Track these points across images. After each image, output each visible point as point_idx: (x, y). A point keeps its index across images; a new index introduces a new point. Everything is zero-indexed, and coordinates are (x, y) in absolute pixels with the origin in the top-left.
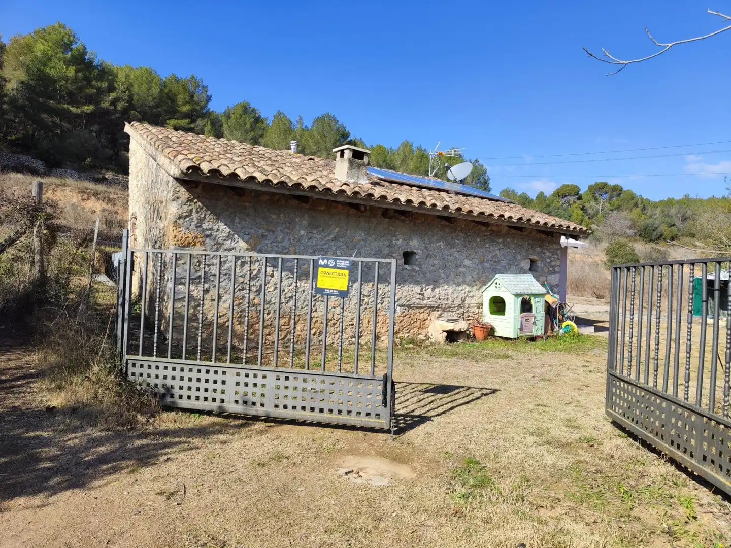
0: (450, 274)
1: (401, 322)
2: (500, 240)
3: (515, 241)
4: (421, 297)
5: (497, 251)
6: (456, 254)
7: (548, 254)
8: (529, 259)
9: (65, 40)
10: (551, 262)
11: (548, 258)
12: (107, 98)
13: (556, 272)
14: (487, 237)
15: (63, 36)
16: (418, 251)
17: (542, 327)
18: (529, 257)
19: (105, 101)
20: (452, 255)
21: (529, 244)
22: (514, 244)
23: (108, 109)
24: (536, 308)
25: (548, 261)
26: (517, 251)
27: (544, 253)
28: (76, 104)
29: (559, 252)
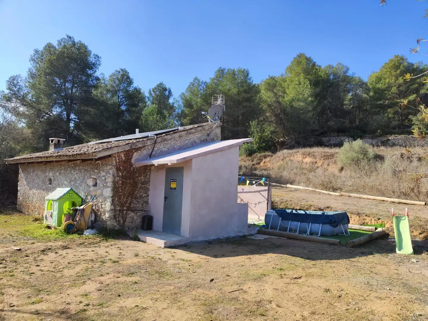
2: (77, 168)
5: (76, 175)
6: (62, 178)
7: (103, 174)
8: (92, 178)
9: (397, 64)
10: (106, 179)
11: (103, 176)
12: (425, 87)
13: (108, 187)
14: (72, 167)
15: (395, 62)
16: (52, 178)
17: (55, 221)
18: (92, 176)
19: (423, 89)
20: (60, 179)
21: (91, 168)
22: (84, 169)
23: (426, 93)
24: (54, 209)
25: (103, 178)
26: (85, 174)
27: (101, 174)
28: (405, 97)
29: (111, 172)
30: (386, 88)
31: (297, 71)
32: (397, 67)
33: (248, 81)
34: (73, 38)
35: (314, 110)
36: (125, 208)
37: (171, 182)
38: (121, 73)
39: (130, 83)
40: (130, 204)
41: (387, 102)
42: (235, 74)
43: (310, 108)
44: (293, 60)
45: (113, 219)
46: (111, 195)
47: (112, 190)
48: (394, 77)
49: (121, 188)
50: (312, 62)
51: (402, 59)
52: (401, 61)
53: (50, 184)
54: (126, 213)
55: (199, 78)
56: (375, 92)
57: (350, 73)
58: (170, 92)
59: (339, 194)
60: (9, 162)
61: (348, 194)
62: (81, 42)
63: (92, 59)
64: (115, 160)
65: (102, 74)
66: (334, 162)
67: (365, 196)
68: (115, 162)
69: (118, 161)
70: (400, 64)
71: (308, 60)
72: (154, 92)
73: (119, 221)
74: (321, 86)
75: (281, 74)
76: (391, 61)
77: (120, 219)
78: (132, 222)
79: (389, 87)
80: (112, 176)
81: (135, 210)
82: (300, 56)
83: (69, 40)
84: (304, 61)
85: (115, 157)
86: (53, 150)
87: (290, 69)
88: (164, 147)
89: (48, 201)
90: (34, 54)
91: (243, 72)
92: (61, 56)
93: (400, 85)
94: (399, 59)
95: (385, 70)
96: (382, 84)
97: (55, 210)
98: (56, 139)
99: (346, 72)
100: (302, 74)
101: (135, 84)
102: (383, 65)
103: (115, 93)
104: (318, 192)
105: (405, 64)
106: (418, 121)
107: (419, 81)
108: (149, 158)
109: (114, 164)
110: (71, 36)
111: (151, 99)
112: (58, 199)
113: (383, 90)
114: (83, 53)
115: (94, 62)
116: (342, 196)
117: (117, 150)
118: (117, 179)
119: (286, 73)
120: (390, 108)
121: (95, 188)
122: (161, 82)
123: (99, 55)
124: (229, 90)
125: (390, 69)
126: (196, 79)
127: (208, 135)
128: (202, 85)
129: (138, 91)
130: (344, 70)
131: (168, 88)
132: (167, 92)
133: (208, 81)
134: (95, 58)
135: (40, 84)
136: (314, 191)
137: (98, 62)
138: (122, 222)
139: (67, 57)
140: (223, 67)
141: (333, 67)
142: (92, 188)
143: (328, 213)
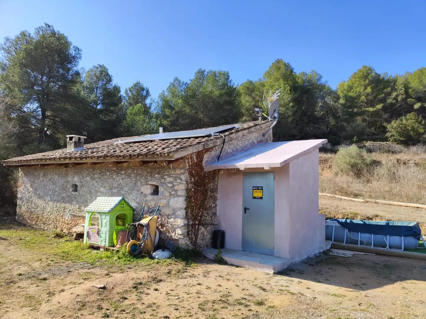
0: (92, 197)
1: (71, 224)
2: (123, 172)
3: (135, 172)
4: (79, 210)
5: (121, 181)
6: (96, 184)
7: (169, 179)
8: (150, 184)
9: (365, 74)
10: (173, 186)
11: (169, 183)
12: (391, 96)
13: (178, 196)
14: (114, 171)
15: (364, 72)
16: (78, 184)
17: (105, 239)
18: (150, 183)
19: (390, 99)
20: (93, 185)
21: (148, 172)
22: (134, 173)
23: (392, 103)
24: (102, 224)
25: (170, 185)
26: (136, 180)
27: (165, 179)
28: (373, 106)
29: (183, 177)
30: (357, 96)
31: (276, 76)
32: (366, 77)
33: (229, 84)
34: (52, 26)
35: (293, 115)
36: (197, 223)
37: (253, 189)
38: (99, 69)
39: (110, 80)
40: (201, 217)
41: (355, 109)
42: (216, 76)
43: (290, 113)
44: (272, 66)
45: (187, 237)
46: (185, 206)
47: (186, 200)
48: (363, 87)
49: (194, 197)
50: (290, 68)
51: (370, 69)
52: (369, 71)
53: (76, 190)
54: (198, 228)
55: (179, 79)
56: (347, 100)
57: (323, 81)
58: (148, 92)
59: (363, 201)
60: (11, 163)
61: (373, 200)
62: (59, 32)
63: (72, 52)
64: (188, 162)
65: (82, 68)
66: (328, 166)
67: (396, 203)
68: (188, 164)
69: (191, 164)
70: (369, 74)
71: (287, 66)
72: (131, 91)
73: (192, 239)
74: (299, 92)
75: (259, 78)
76: (360, 70)
77: (193, 235)
78: (203, 240)
79: (359, 96)
80: (185, 182)
81: (206, 224)
82: (278, 61)
83: (48, 29)
84: (282, 67)
85: (188, 159)
86: (73, 150)
87: (269, 74)
88: (229, 148)
89: (90, 214)
90: (4, 42)
91: (224, 74)
92: (39, 45)
93: (368, 95)
94: (367, 69)
95: (355, 79)
96: (353, 92)
97: (104, 225)
98: (76, 137)
99: (318, 80)
100: (282, 80)
101: (114, 82)
102: (352, 74)
103: (91, 90)
104: (338, 198)
105: (373, 74)
106: (393, 128)
107: (386, 91)
108: (217, 160)
109: (187, 168)
110: (50, 25)
111: (127, 98)
112: (110, 212)
113: (354, 98)
114: (64, 44)
115: (74, 55)
116: (367, 202)
117: (192, 150)
118: (190, 185)
119: (264, 78)
120: (360, 115)
121: (155, 197)
122: (138, 81)
123: (80, 48)
124: (211, 92)
125: (359, 78)
126: (176, 79)
127: (264, 135)
128: (183, 86)
129: (117, 89)
130: (318, 77)
131: (145, 88)
132: (145, 92)
133: (189, 82)
134: (75, 51)
135: (13, 76)
136: (333, 197)
137: (78, 55)
138: (194, 239)
139: (46, 47)
140: (203, 69)
141: (306, 74)
142: (150, 197)
143: (393, 223)
